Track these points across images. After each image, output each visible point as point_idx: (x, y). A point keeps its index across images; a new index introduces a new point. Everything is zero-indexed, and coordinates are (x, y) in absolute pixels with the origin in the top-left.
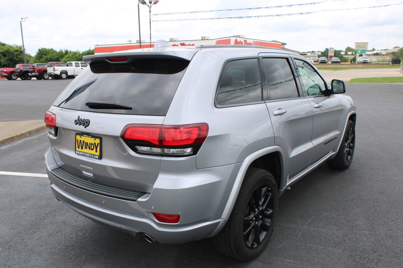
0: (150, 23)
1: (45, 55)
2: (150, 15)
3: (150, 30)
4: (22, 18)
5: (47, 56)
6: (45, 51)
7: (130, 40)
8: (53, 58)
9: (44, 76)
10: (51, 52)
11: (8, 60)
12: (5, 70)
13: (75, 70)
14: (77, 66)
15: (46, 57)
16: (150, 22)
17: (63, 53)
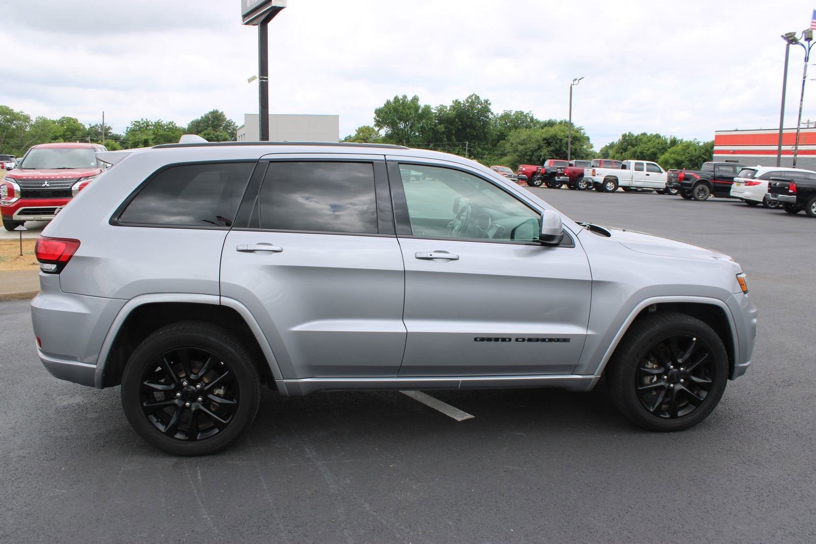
0: (803, 84)
1: (633, 146)
2: (806, 66)
3: (802, 100)
4: (576, 80)
5: (636, 147)
6: (634, 138)
7: (808, 121)
8: (646, 153)
9: (580, 183)
10: (645, 139)
11: (553, 151)
12: (524, 169)
13: (632, 177)
14: (639, 168)
15: (633, 149)
16: (804, 81)
17: (666, 143)
